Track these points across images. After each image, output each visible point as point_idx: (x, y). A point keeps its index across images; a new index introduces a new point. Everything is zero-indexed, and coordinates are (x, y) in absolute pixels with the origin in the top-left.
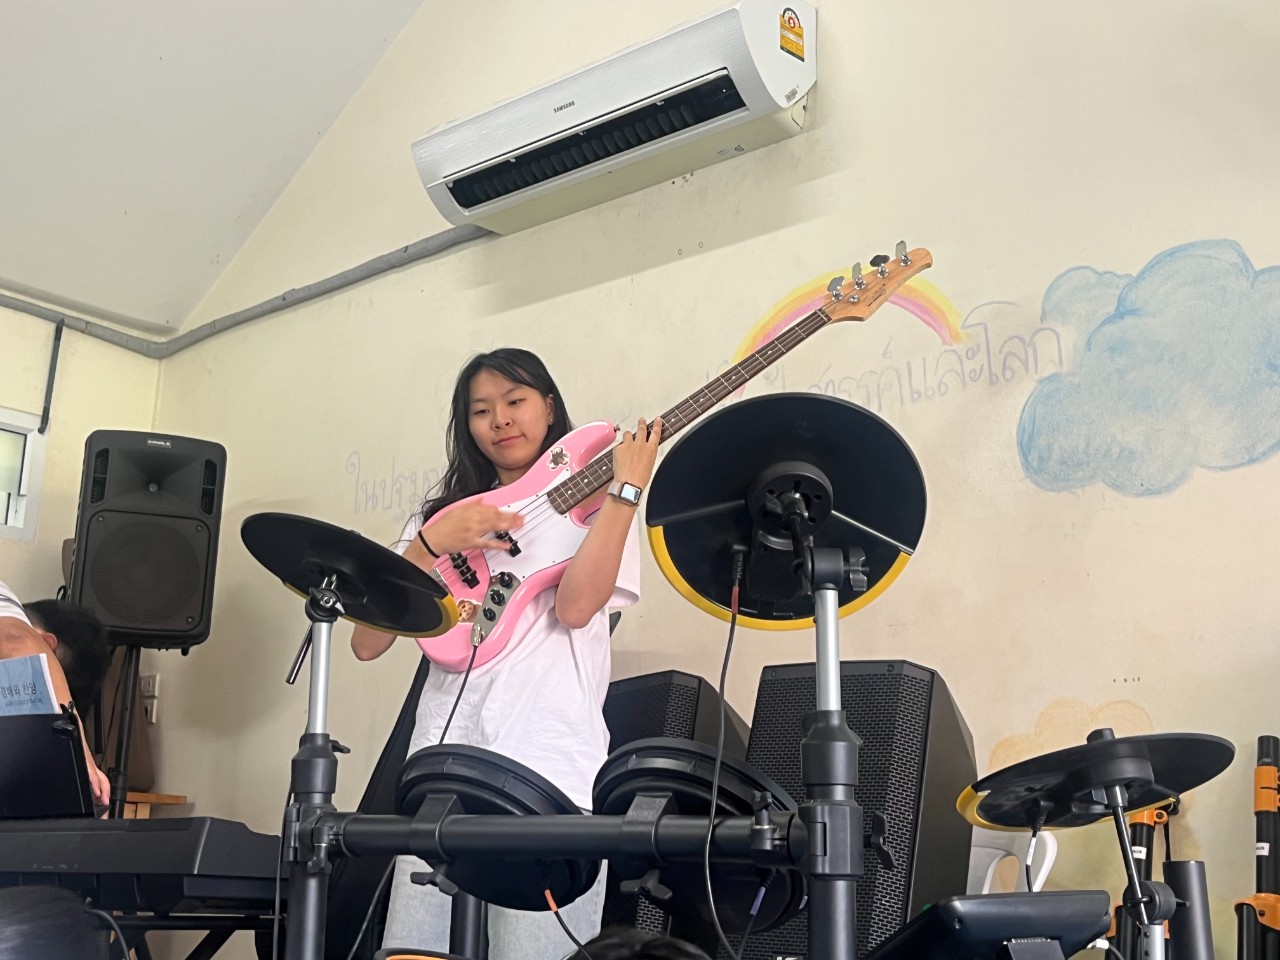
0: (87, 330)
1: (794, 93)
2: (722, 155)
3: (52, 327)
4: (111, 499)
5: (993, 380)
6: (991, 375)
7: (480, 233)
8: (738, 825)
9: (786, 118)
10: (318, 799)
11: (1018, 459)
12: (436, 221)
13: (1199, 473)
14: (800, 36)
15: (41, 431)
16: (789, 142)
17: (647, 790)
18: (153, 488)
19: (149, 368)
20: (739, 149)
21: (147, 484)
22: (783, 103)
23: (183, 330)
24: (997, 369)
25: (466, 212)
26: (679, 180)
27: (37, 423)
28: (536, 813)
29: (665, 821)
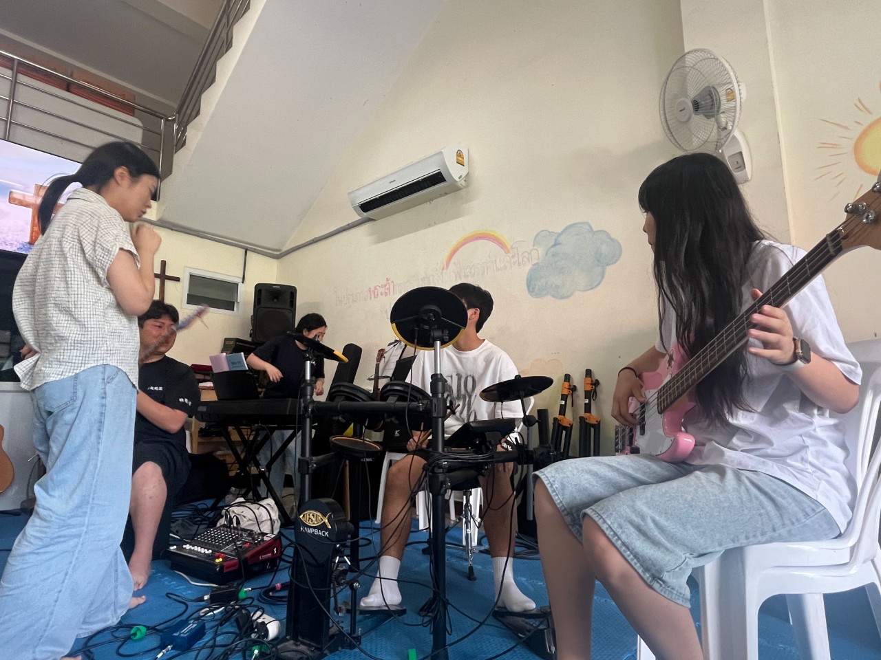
0: (255, 251)
1: (461, 176)
2: (441, 195)
3: (244, 251)
4: (263, 304)
5: (519, 265)
6: (519, 263)
7: (369, 220)
8: (415, 404)
9: (459, 184)
10: (308, 397)
11: (526, 289)
12: (356, 216)
13: (577, 293)
14: (463, 158)
15: (243, 283)
16: (460, 192)
17: (392, 395)
18: (275, 300)
19: (274, 262)
20: (446, 194)
21: (273, 300)
22: (458, 180)
23: (284, 250)
24: (521, 261)
25: (365, 214)
26: (428, 203)
27: (241, 280)
28: (365, 401)
29: (397, 403)
